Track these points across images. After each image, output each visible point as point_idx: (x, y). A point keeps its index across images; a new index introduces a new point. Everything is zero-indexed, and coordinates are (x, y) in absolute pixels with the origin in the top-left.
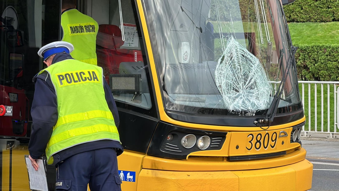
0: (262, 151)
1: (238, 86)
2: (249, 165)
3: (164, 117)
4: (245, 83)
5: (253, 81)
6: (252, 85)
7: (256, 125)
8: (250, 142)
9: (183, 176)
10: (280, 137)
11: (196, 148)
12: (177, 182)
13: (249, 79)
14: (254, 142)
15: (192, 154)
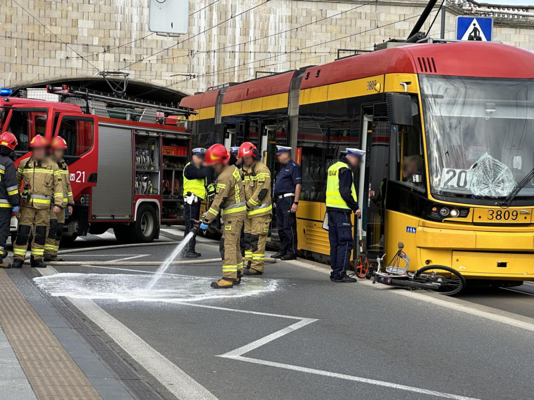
0: (503, 221)
1: (488, 182)
2: (489, 229)
3: (430, 197)
4: (494, 180)
5: (501, 179)
6: (499, 181)
7: (497, 205)
8: (491, 215)
9: (438, 231)
10: (520, 214)
11: (450, 216)
12: (433, 234)
13: (498, 177)
14: (495, 215)
15: (446, 219)
